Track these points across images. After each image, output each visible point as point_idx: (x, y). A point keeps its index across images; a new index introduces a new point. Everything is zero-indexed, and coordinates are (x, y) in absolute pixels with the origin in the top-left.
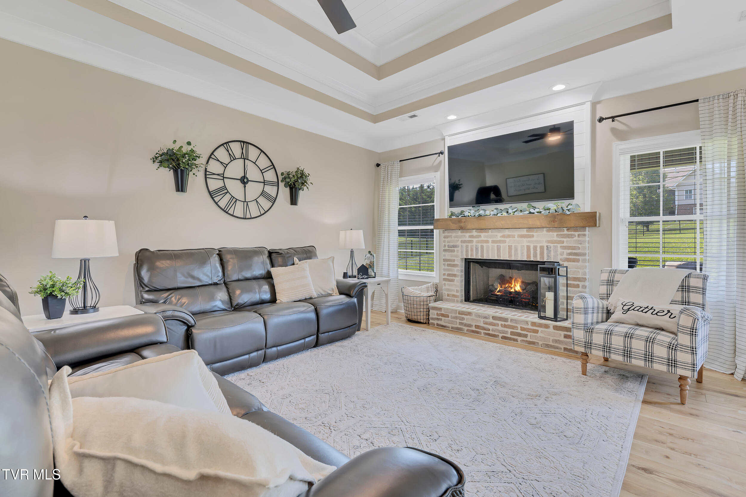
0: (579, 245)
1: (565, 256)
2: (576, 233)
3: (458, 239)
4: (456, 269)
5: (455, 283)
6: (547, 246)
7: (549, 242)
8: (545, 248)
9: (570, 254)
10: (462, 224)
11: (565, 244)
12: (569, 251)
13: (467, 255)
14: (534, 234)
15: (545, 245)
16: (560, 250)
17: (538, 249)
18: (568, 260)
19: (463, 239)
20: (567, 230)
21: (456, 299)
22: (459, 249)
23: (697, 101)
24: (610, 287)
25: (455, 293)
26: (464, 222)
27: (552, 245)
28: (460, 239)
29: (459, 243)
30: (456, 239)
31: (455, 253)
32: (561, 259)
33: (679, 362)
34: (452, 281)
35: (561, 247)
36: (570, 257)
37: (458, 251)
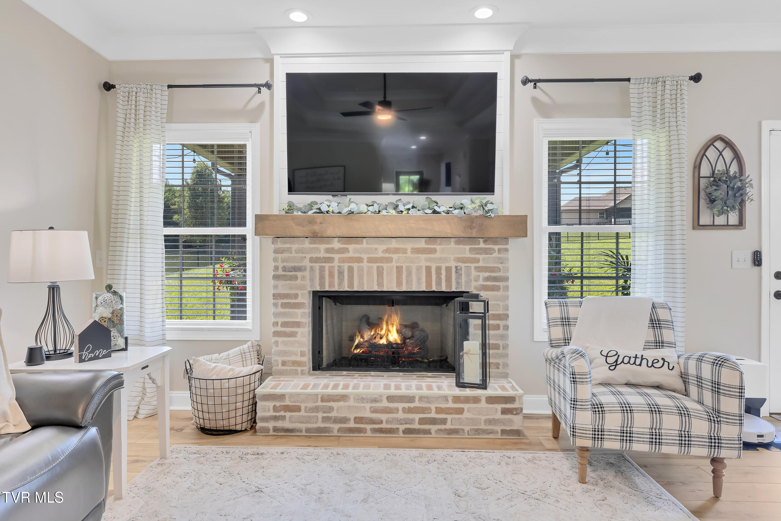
0: (500, 266)
1: (481, 282)
2: (496, 247)
3: (304, 255)
4: (299, 311)
5: (299, 338)
6: (456, 267)
7: (459, 260)
8: (454, 270)
9: (487, 279)
10: (316, 228)
11: (481, 264)
12: (487, 274)
13: (322, 284)
14: (438, 247)
15: (453, 264)
16: (474, 273)
17: (443, 272)
18: (485, 288)
19: (314, 255)
20: (485, 242)
21: (299, 369)
22: (307, 274)
23: (628, 80)
24: (566, 328)
25: (299, 358)
26: (321, 223)
27: (463, 265)
28: (308, 256)
29: (306, 263)
30: (300, 255)
31: (299, 281)
32: (475, 288)
33: (723, 440)
34: (293, 334)
35: (476, 268)
36: (488, 283)
37: (303, 278)
